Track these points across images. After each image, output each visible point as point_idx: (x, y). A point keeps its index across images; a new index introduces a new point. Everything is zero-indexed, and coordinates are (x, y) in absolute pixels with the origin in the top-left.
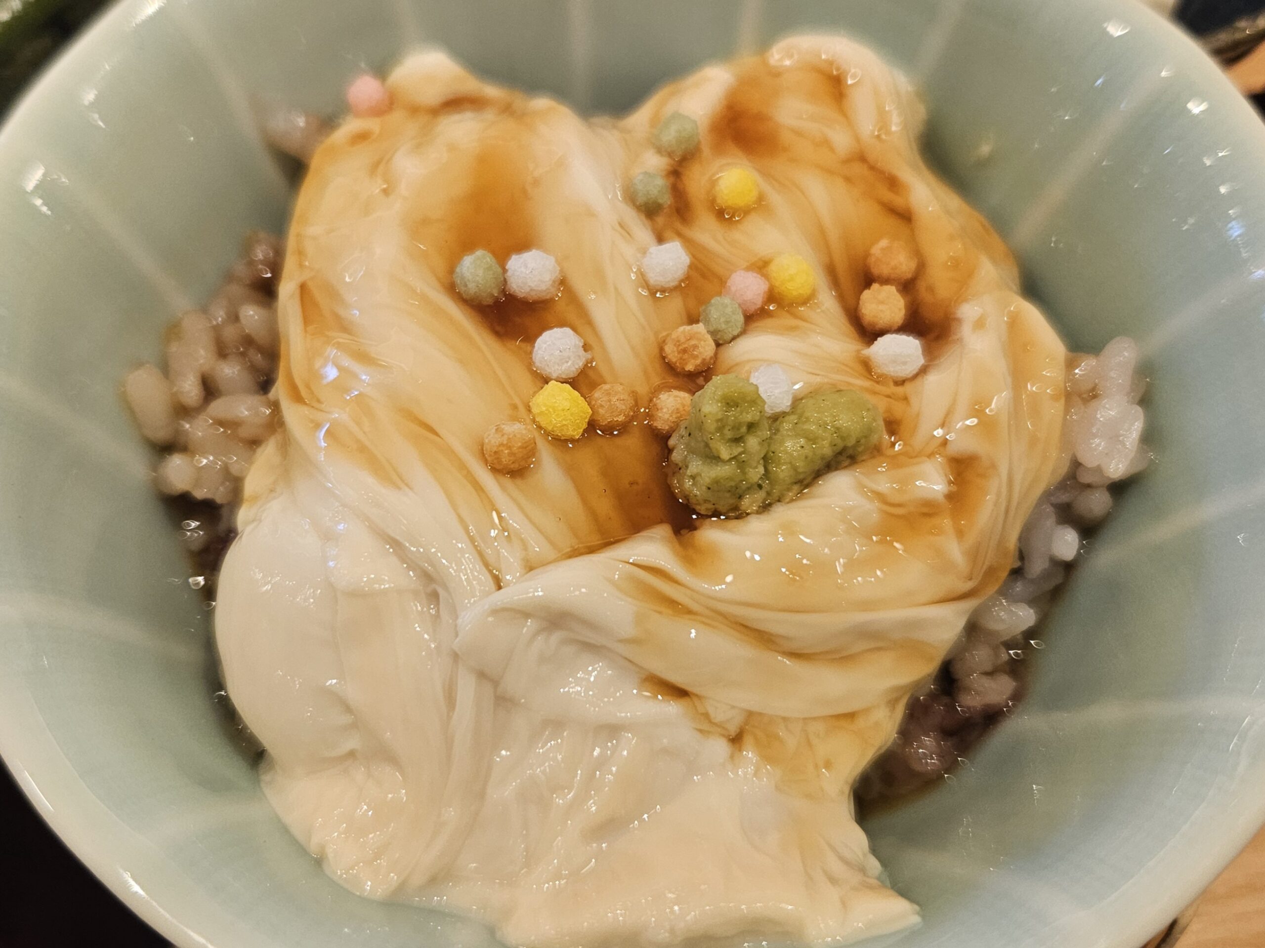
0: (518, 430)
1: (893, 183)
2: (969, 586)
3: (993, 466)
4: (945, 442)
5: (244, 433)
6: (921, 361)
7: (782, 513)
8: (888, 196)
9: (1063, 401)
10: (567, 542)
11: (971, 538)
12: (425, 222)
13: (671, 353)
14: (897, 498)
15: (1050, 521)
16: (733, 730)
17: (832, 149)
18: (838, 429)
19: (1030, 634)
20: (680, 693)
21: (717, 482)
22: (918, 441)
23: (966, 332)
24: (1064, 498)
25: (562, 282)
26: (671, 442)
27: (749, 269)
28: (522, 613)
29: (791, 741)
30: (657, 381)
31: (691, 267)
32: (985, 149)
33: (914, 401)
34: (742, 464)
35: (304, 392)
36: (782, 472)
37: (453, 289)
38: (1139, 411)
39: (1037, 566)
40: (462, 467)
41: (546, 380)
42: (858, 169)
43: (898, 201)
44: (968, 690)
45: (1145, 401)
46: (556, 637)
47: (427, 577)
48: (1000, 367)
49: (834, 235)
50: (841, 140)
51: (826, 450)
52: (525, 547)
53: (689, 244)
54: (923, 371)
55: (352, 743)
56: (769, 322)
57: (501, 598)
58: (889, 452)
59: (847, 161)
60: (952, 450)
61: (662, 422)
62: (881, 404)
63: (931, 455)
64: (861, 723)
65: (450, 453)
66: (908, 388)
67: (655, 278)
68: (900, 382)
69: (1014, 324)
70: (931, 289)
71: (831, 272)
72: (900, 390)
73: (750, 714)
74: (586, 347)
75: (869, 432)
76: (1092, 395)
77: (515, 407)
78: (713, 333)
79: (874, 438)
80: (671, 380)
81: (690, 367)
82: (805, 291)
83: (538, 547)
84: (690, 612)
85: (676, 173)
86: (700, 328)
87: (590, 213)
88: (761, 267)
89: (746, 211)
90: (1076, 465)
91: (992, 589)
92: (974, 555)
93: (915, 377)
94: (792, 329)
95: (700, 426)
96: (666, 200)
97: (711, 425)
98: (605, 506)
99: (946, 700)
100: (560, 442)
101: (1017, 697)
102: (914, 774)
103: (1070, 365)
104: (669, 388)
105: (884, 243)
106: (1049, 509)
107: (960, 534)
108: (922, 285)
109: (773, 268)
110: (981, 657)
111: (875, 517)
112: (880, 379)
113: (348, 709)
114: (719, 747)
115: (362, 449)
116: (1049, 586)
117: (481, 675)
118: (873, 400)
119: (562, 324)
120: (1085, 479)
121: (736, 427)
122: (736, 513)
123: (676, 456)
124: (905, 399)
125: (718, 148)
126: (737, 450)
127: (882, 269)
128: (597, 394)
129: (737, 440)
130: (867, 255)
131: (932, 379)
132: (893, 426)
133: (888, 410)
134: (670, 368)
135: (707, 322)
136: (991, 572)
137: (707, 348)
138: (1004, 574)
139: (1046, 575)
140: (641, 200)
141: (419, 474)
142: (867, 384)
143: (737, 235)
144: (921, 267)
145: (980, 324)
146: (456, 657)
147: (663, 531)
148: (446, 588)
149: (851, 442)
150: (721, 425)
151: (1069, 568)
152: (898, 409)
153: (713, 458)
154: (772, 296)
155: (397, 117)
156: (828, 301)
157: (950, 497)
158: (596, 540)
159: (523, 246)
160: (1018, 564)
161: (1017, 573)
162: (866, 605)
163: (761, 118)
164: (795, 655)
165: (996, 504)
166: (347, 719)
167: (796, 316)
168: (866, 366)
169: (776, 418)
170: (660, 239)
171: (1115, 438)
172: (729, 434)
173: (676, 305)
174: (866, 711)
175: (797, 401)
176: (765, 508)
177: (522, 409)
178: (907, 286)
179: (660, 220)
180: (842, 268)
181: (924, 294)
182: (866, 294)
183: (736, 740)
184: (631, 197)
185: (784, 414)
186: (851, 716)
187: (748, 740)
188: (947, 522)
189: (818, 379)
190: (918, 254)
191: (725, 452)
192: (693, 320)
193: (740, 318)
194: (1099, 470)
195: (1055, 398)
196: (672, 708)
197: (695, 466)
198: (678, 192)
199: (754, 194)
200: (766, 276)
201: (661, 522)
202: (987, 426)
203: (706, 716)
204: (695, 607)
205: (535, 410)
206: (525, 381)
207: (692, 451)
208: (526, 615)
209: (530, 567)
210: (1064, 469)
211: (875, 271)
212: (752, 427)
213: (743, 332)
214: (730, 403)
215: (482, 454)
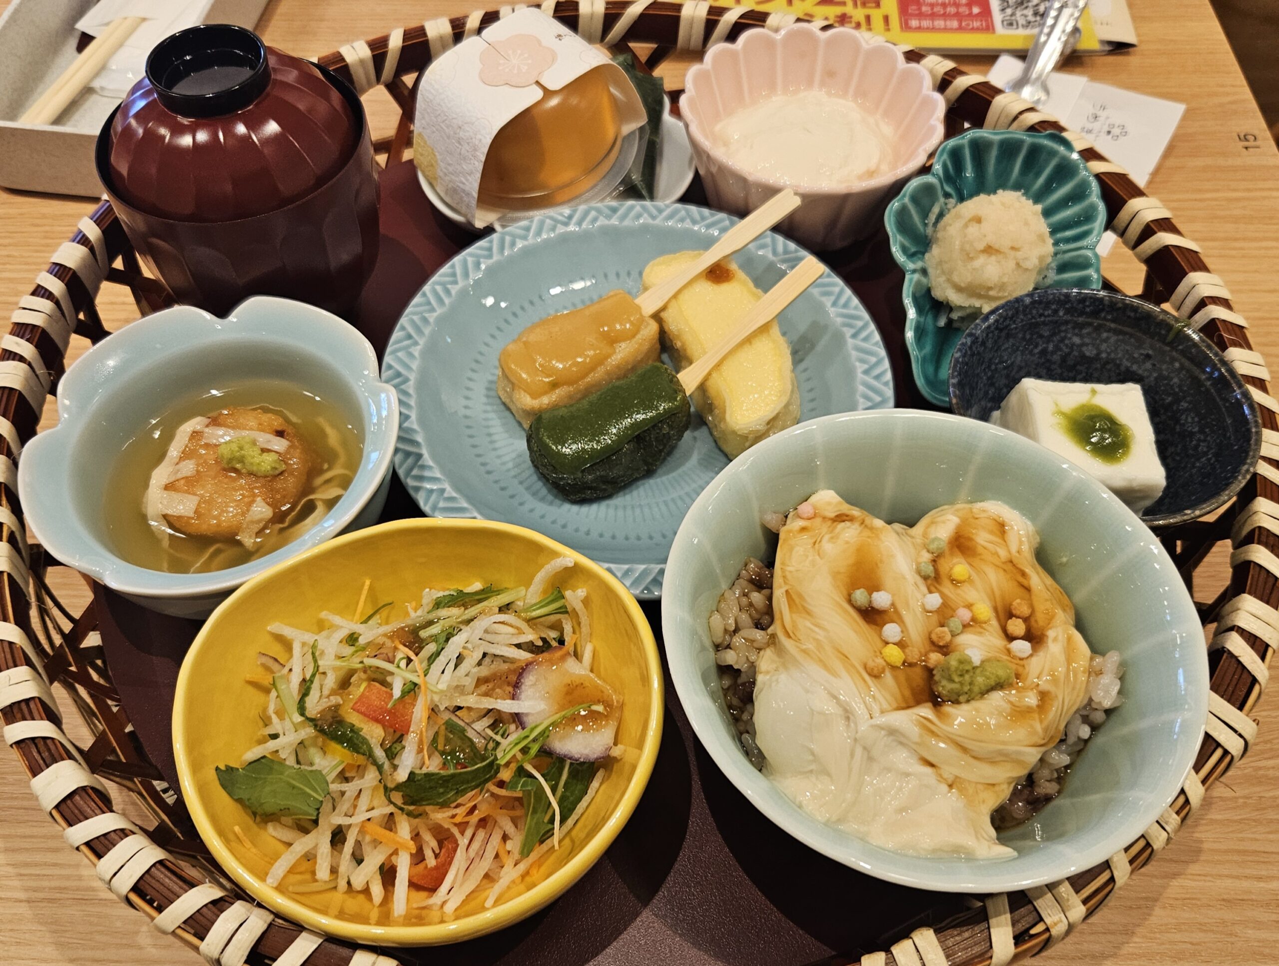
0: (880, 661)
1: (1023, 574)
2: (1043, 742)
3: (1056, 697)
4: (1038, 685)
5: (755, 645)
6: (1031, 652)
7: (974, 704)
8: (1021, 579)
9: (1087, 675)
10: (895, 705)
11: (1046, 723)
12: (839, 573)
13: (934, 637)
14: (1017, 704)
15: (1078, 721)
16: (950, 782)
17: (999, 556)
18: (997, 676)
19: (1067, 767)
20: (932, 765)
21: (952, 689)
22: (1028, 682)
23: (1050, 641)
24: (1085, 713)
25: (893, 605)
26: (934, 672)
27: (964, 607)
28: (880, 728)
29: (971, 791)
30: (928, 648)
31: (943, 604)
32: (1064, 560)
33: (1026, 667)
34: (961, 684)
35: (791, 634)
36: (976, 689)
37: (850, 601)
38: (1119, 682)
39: (1071, 740)
40: (858, 672)
41: (887, 643)
42: (1009, 567)
43: (1025, 582)
44: (1040, 786)
45: (1122, 679)
46: (891, 738)
47: (846, 711)
48: (1062, 658)
49: (997, 593)
50: (1003, 553)
51: (993, 683)
52: (881, 704)
53: (943, 595)
54: (1031, 655)
55: (813, 767)
56: (970, 629)
57: (873, 722)
58: (1016, 686)
59: (1004, 563)
60: (1040, 688)
61: (931, 664)
62: (1014, 667)
63: (1032, 689)
64: (997, 788)
65: (854, 666)
66: (1024, 662)
67: (929, 607)
68: (1021, 659)
69: (1069, 639)
70: (1036, 621)
71: (996, 610)
72: (1021, 662)
73: (957, 777)
74: (902, 632)
75: (1008, 678)
76: (1100, 673)
77: (875, 652)
78: (951, 631)
79: (1010, 681)
80: (933, 648)
81: (941, 644)
82: (986, 619)
83: (885, 706)
84: (938, 736)
85: (934, 561)
86: (945, 629)
87: (904, 578)
88: (969, 606)
89: (964, 582)
90: (1091, 700)
91: (1052, 745)
92: (1046, 730)
93: (1028, 658)
94: (981, 633)
95: (948, 669)
96: (933, 575)
97: (953, 669)
98: (907, 693)
99: (1029, 789)
100: (894, 668)
101: (1059, 792)
102: (1014, 819)
103: (1092, 659)
104: (934, 651)
105: (1018, 601)
106: (1078, 715)
107: (1041, 721)
108: (1032, 620)
109: (974, 608)
110: (1045, 773)
111: (1008, 710)
112: (1014, 657)
113: (813, 754)
114: (944, 788)
115: (821, 661)
116: (1078, 748)
117: (865, 748)
118: (1009, 664)
119: (893, 622)
120: (1094, 706)
121: (962, 671)
122: (956, 702)
123: (937, 678)
124: (1023, 666)
125: (952, 554)
126: (961, 679)
127: (1017, 612)
128: (907, 650)
129: (961, 675)
130: (1011, 605)
131: (1034, 660)
132: (1018, 676)
133: (1017, 670)
134: (933, 643)
135: (948, 627)
136: (1052, 738)
137: (948, 637)
138: (1058, 740)
139: (1075, 744)
140: (923, 574)
141: (844, 673)
142: (1009, 658)
143: (959, 591)
144: (1033, 612)
145: (1055, 639)
146: (856, 740)
147: (930, 705)
148: (853, 715)
149: (1002, 681)
150: (957, 669)
151: (1086, 742)
152: (1020, 669)
153: (951, 680)
154: (974, 619)
155: (818, 521)
156: (994, 623)
157: (1038, 706)
158: (904, 705)
159: (878, 589)
160: (1064, 737)
161: (1062, 741)
162: (1004, 743)
163: (970, 539)
164: (975, 758)
165: (1056, 711)
166: (811, 758)
167: (982, 628)
168: (1009, 651)
169: (974, 668)
170: (931, 592)
171: (1107, 692)
172: (959, 673)
173: (935, 619)
174: (999, 784)
175: (983, 662)
176: (968, 701)
177: (878, 654)
178: (1026, 620)
179: (929, 582)
180: (1000, 609)
181: (1033, 623)
182: (1010, 622)
183: (951, 786)
184: (919, 572)
185: (977, 667)
186: (993, 785)
187: (954, 786)
188: (1036, 716)
189: (990, 655)
190: (1032, 607)
191: (957, 679)
192: (942, 626)
193: (961, 627)
194: (1100, 703)
195: (1084, 672)
196: (928, 770)
197: (944, 682)
198: (936, 571)
199: (966, 576)
200: (971, 611)
201: (926, 701)
202: (1055, 680)
203: (941, 776)
204: (939, 733)
205: (884, 654)
206: (879, 644)
207: (943, 677)
208: (883, 729)
209: (882, 712)
210: (1085, 702)
211: (1014, 612)
212: (967, 671)
213: (962, 632)
214: (961, 662)
215: (865, 667)
